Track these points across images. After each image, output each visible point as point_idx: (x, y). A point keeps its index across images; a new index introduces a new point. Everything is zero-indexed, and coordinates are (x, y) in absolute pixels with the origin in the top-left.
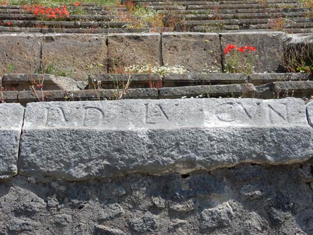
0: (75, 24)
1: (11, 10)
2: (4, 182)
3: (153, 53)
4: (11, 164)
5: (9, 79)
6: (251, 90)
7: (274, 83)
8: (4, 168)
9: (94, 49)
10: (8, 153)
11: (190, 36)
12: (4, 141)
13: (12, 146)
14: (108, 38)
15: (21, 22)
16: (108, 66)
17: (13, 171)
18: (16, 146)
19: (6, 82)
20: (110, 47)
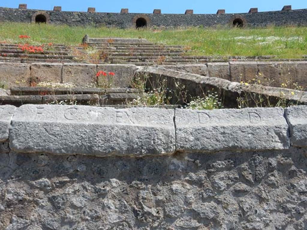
0: (45, 56)
1: (11, 47)
3: (57, 75)
6: (96, 98)
7: (110, 94)
9: (23, 72)
11: (79, 65)
14: (31, 66)
15: (12, 54)
16: (30, 82)
20: (32, 71)
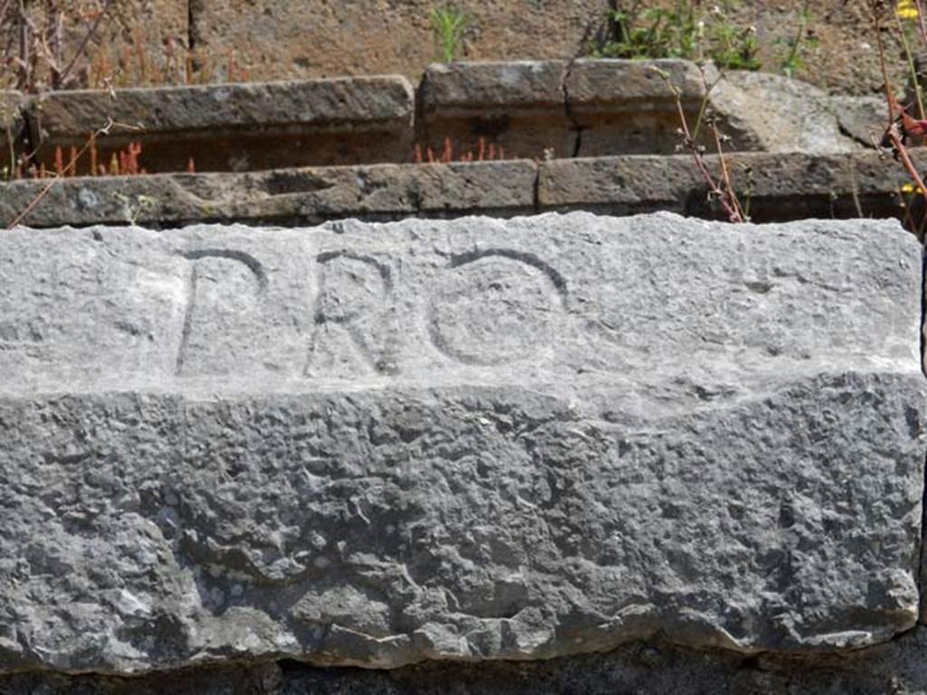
2: (839, 669)
4: (887, 563)
5: (454, 94)
8: (846, 587)
10: (866, 504)
12: (842, 436)
13: (892, 462)
17: (900, 602)
18: (911, 463)
19: (438, 111)
